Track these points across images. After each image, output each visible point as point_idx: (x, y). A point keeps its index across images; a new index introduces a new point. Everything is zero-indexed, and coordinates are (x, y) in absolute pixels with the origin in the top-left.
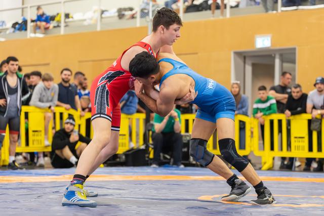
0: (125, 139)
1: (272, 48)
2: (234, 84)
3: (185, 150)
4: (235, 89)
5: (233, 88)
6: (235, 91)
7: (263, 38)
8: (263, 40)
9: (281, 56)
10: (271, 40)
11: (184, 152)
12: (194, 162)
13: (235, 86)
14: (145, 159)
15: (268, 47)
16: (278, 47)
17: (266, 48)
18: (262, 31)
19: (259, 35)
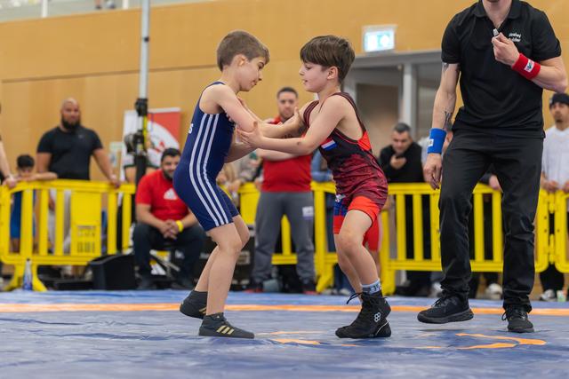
0: (94, 235)
1: (397, 52)
7: (378, 33)
8: (380, 36)
9: (416, 68)
10: (395, 35)
14: (134, 276)
15: (389, 51)
16: (409, 50)
17: (384, 51)
18: (377, 18)
19: (370, 27)
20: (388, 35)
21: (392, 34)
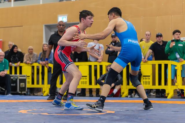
1: (68, 23)
2: (44, 44)
3: (15, 85)
4: (45, 47)
5: (44, 47)
6: (45, 49)
7: (63, 17)
8: (63, 18)
10: (67, 18)
11: (14, 86)
12: (20, 92)
13: (45, 45)
16: (72, 22)
18: (62, 13)
19: (60, 15)
20: (65, 18)
21: (66, 17)
